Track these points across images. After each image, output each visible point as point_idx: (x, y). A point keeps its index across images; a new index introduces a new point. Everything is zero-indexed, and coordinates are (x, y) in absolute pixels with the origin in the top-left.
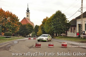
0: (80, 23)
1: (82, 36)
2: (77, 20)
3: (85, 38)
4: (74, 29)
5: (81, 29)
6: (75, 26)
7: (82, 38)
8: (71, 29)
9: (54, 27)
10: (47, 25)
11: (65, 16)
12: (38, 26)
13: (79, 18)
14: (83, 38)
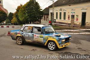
0: (52, 12)
1: (53, 24)
2: (50, 9)
3: (56, 26)
4: (47, 17)
5: (53, 18)
6: (48, 14)
7: (53, 25)
8: (45, 17)
9: (28, 15)
10: (21, 13)
11: (38, 4)
12: (13, 14)
13: (51, 7)
14: (55, 26)
